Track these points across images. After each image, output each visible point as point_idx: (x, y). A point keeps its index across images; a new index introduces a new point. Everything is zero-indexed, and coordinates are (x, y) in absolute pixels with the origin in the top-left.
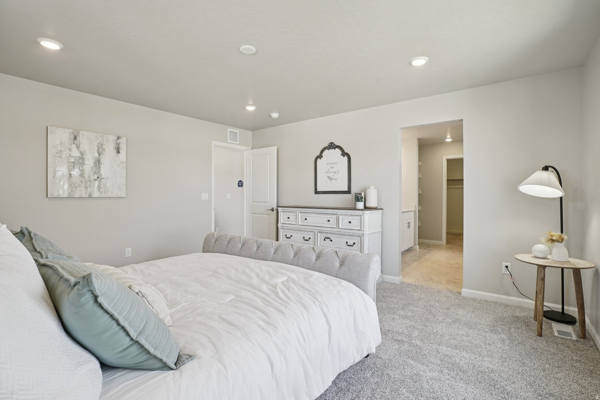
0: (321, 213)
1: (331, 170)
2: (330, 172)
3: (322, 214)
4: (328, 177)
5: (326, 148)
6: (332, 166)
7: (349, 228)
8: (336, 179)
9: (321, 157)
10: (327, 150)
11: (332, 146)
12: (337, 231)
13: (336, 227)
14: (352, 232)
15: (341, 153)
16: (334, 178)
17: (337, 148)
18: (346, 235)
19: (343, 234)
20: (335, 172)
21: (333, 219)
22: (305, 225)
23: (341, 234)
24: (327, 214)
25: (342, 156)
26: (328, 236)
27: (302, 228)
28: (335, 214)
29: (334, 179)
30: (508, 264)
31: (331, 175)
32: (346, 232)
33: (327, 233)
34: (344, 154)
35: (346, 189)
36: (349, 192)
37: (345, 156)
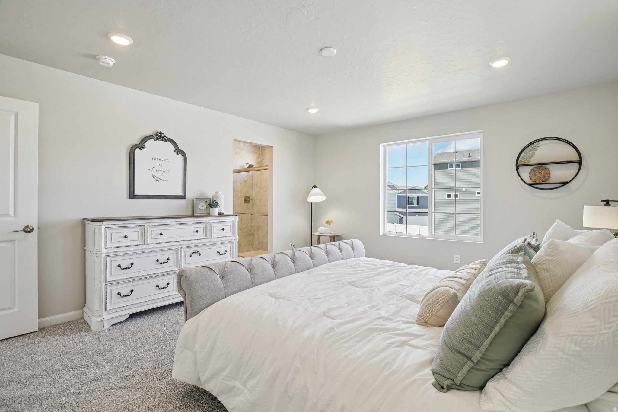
0: (185, 224)
1: (158, 168)
2: (156, 170)
3: (188, 224)
4: (153, 176)
5: (152, 137)
6: (160, 162)
7: (222, 236)
8: (165, 180)
9: (143, 148)
10: (152, 140)
11: (160, 137)
12: (208, 242)
13: (206, 237)
14: (225, 240)
15: (174, 149)
16: (161, 178)
17: (169, 141)
18: (218, 244)
19: (216, 244)
20: (164, 172)
21: (201, 228)
22: (161, 242)
23: (213, 244)
24: (195, 223)
25: (175, 153)
26: (195, 250)
27: (156, 248)
28: (203, 223)
29: (163, 180)
30: (292, 243)
31: (158, 174)
32: (218, 241)
33: (195, 246)
34: (178, 151)
35: (180, 193)
36: (184, 197)
37: (179, 153)
